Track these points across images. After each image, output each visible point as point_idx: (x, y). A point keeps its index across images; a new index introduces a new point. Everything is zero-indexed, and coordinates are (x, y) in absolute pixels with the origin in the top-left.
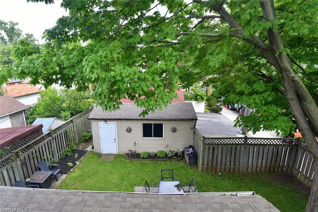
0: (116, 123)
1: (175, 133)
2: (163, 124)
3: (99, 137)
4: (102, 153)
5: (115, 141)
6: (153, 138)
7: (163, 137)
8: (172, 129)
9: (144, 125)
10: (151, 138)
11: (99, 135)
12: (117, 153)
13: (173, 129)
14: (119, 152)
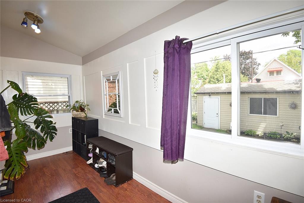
0: (219, 97)
1: (296, 110)
2: (277, 98)
3: (203, 111)
4: (204, 126)
5: (217, 115)
6: (263, 115)
7: (277, 115)
8: (290, 104)
9: (251, 100)
10: (260, 115)
11: (203, 109)
12: (219, 128)
13: (292, 104)
14: (221, 127)
